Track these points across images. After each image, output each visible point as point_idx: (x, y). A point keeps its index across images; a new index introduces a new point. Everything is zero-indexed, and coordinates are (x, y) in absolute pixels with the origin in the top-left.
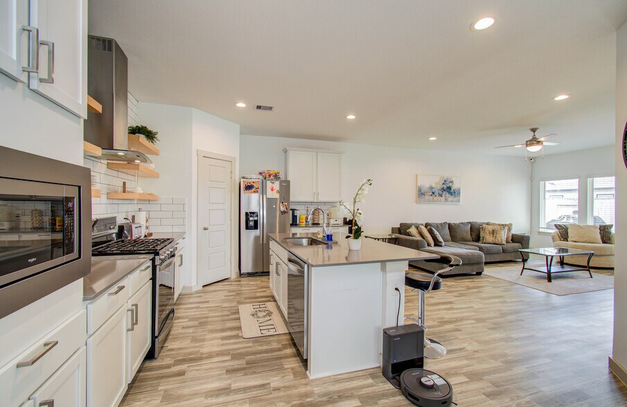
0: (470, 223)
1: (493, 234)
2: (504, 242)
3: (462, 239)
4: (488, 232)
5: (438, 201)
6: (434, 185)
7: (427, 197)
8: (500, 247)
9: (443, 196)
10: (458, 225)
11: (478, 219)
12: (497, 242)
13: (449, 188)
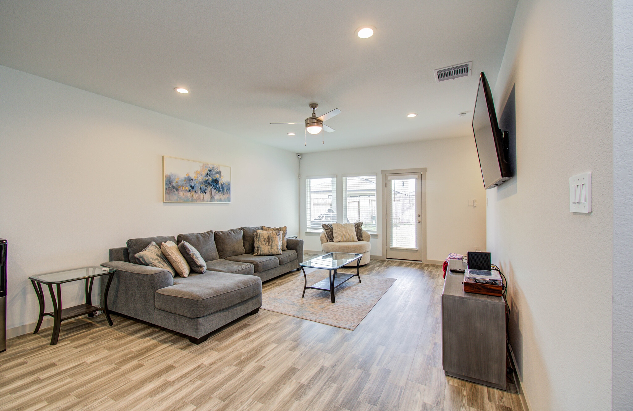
0: (242, 229)
1: (269, 242)
2: (280, 252)
3: (233, 252)
4: (262, 240)
5: (199, 199)
6: (193, 176)
7: (181, 194)
8: (276, 259)
9: (208, 192)
10: (227, 234)
11: (251, 223)
12: (273, 253)
13: (216, 181)
